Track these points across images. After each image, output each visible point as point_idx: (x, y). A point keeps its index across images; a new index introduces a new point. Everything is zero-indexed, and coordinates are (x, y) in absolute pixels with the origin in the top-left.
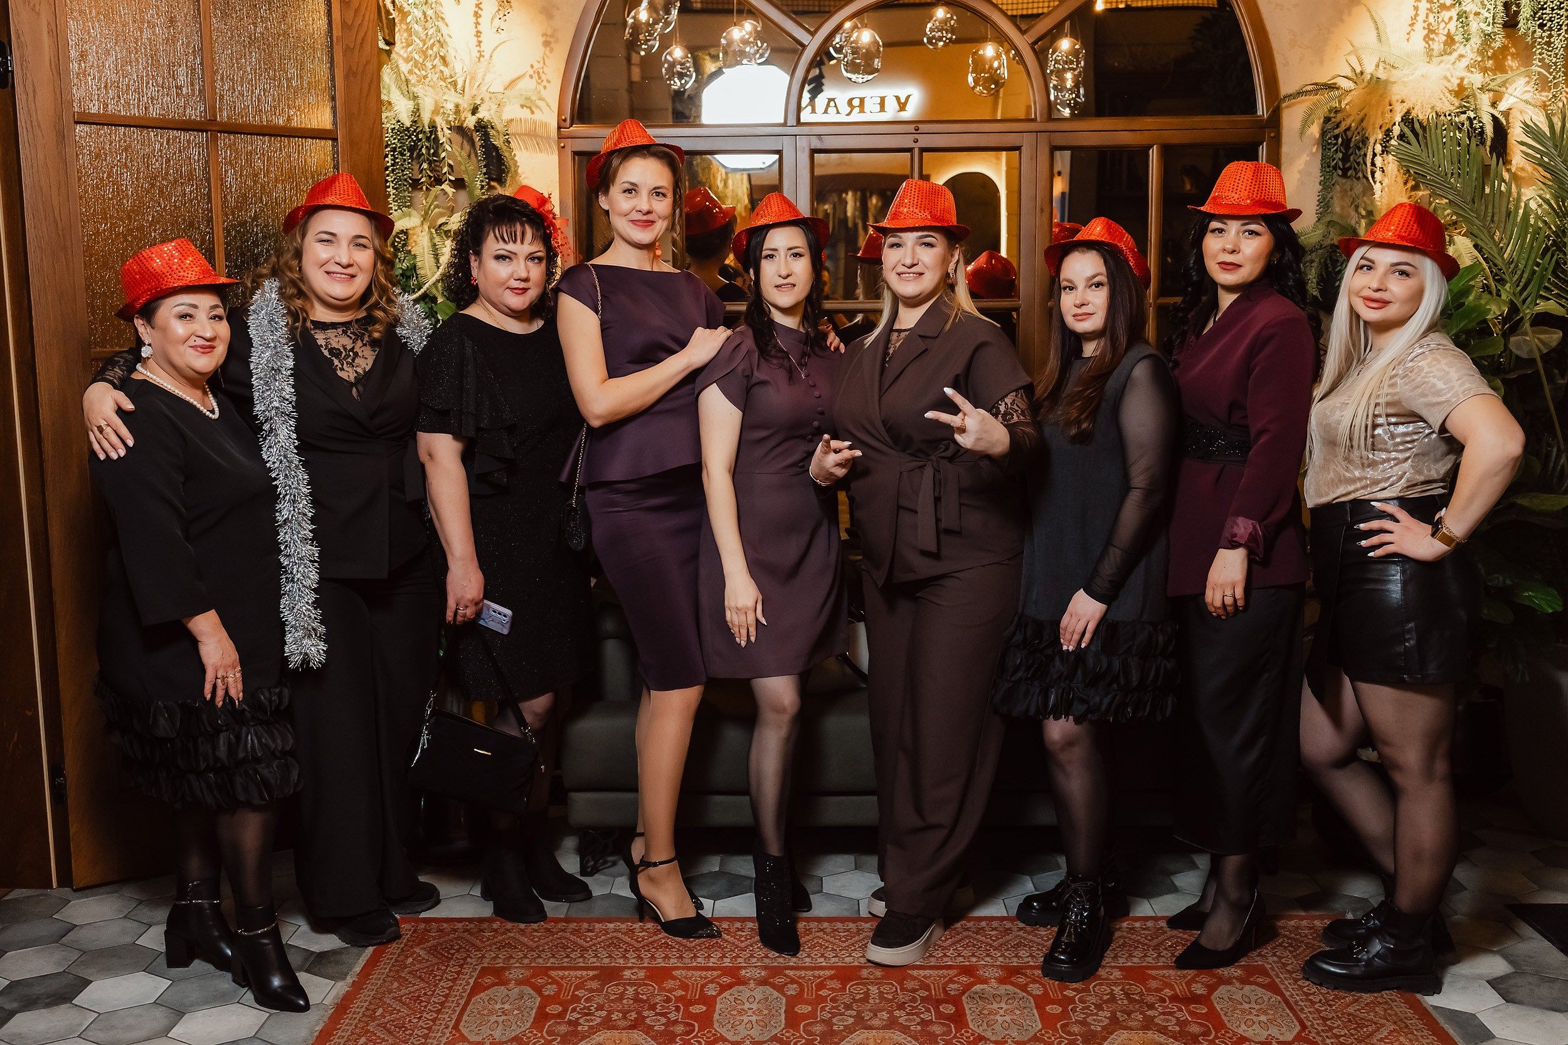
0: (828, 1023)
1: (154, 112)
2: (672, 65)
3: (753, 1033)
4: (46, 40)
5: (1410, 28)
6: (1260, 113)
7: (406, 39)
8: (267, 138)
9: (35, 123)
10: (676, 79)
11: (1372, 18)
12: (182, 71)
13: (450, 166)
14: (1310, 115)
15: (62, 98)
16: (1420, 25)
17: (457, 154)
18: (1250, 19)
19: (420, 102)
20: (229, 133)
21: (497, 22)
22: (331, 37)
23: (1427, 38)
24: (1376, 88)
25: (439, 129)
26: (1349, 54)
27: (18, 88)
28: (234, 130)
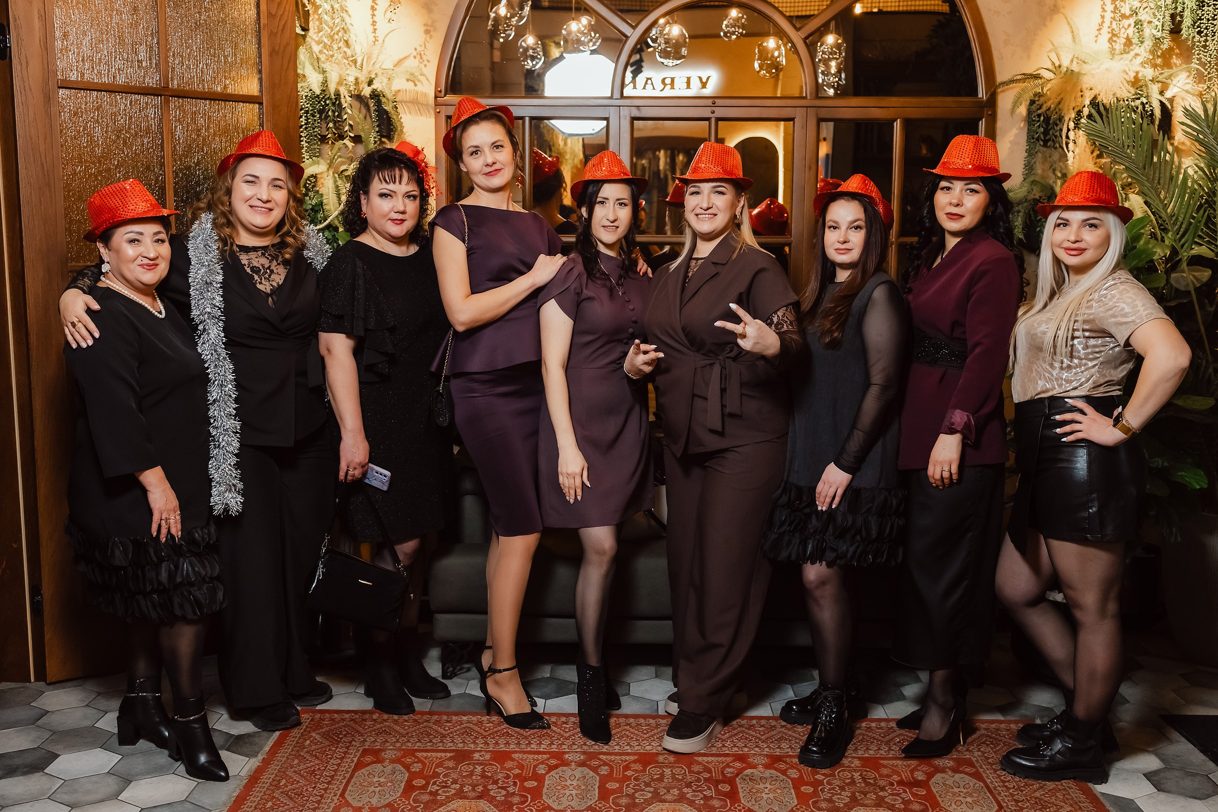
0: (632, 797)
1: (121, 80)
2: (526, 50)
3: (572, 803)
4: (37, 23)
5: (1098, 32)
6: (980, 95)
7: (318, 27)
8: (208, 102)
9: (27, 88)
10: (529, 61)
11: (1069, 24)
12: (143, 48)
13: (350, 125)
14: (1019, 98)
15: (48, 68)
17: (356, 116)
18: (974, 23)
19: (328, 75)
20: (179, 97)
21: (389, 15)
22: (259, 24)
23: (1110, 40)
24: (1070, 78)
25: (342, 97)
26: (1050, 51)
27: (15, 61)
28: (182, 95)
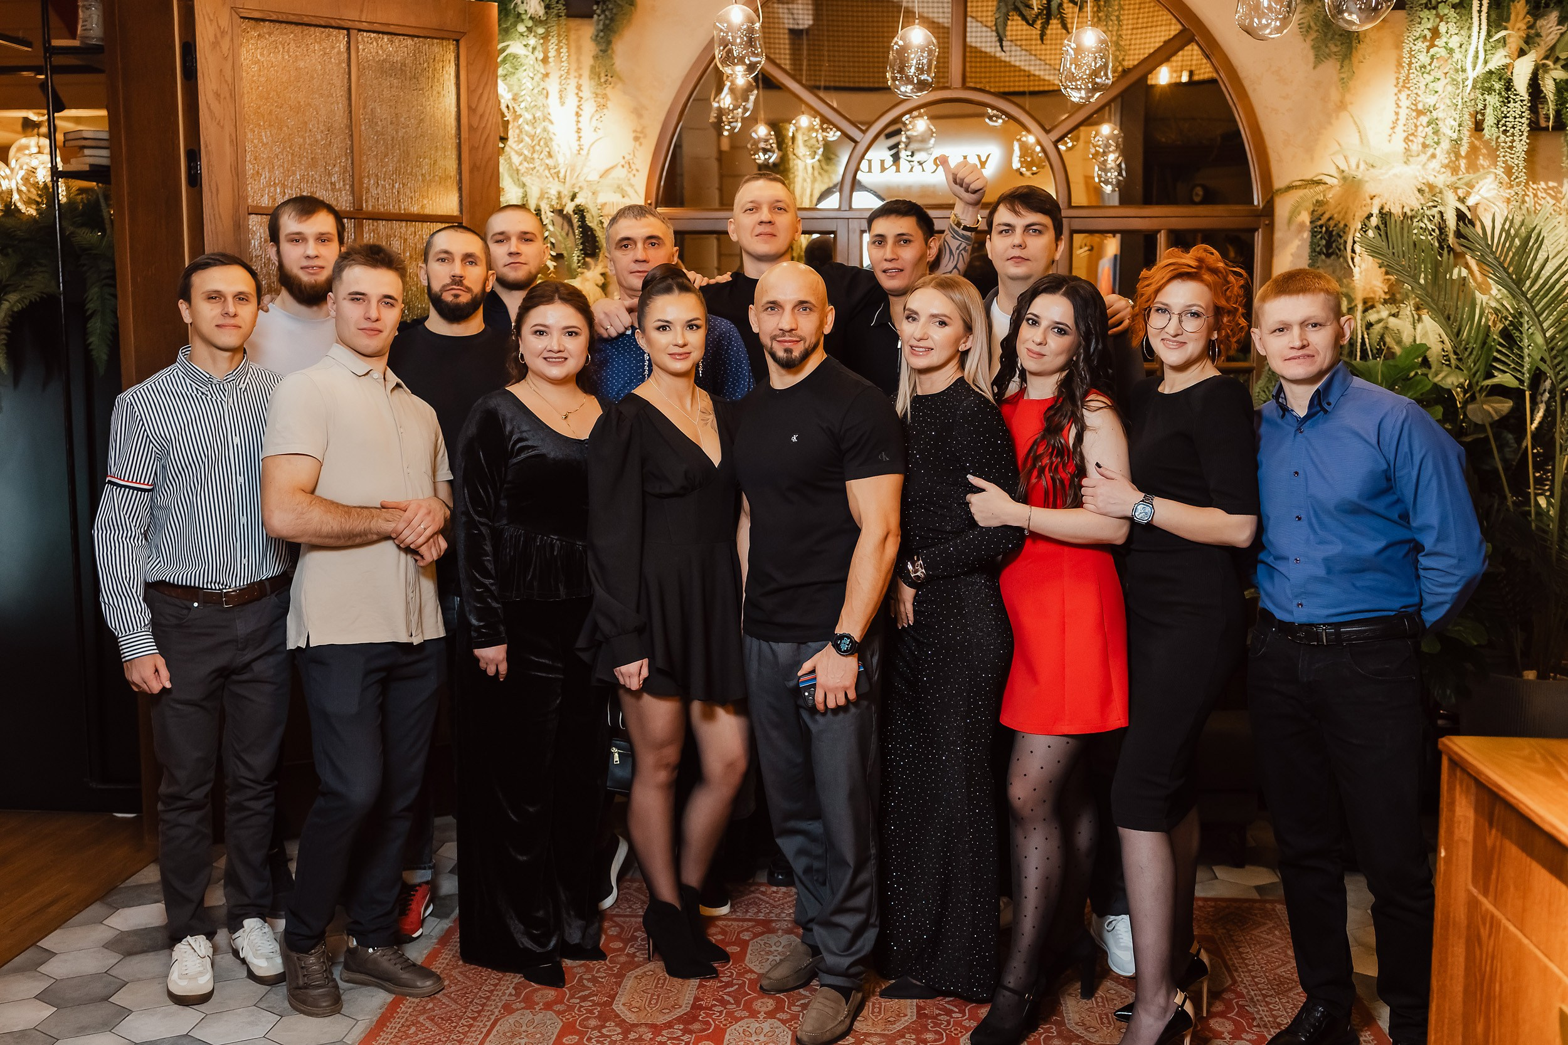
2: (756, 142)
4: (228, 148)
5: (1391, 131)
6: (1256, 203)
7: (519, 136)
8: (404, 224)
9: (217, 216)
10: (761, 154)
11: (1355, 123)
12: (336, 167)
13: (552, 244)
14: (1297, 207)
15: (239, 194)
16: (1400, 128)
17: (558, 234)
18: (1248, 122)
19: (528, 190)
20: (373, 219)
21: (594, 123)
22: (460, 139)
23: (1407, 140)
24: (1351, 185)
25: (543, 213)
26: (1334, 154)
27: (205, 188)
28: (376, 217)
